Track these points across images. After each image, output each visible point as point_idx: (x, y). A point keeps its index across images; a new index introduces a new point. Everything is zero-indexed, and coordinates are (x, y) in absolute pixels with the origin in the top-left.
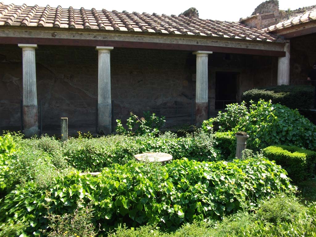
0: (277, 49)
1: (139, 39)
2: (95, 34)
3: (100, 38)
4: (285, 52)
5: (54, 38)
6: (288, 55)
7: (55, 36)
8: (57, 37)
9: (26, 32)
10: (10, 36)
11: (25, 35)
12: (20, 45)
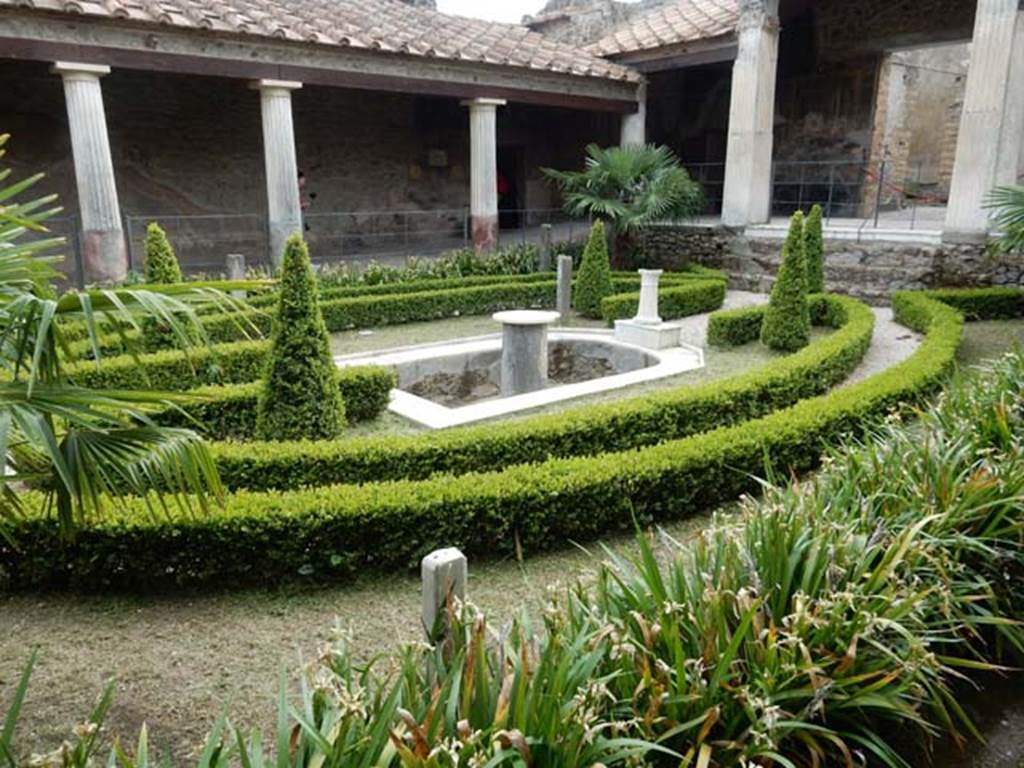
0: (624, 96)
1: (355, 66)
2: (255, 46)
3: (268, 59)
4: (637, 104)
5: (151, 50)
6: (642, 108)
7: (154, 47)
8: (159, 49)
9: (72, 28)
10: (24, 36)
11: (70, 38)
12: (61, 65)
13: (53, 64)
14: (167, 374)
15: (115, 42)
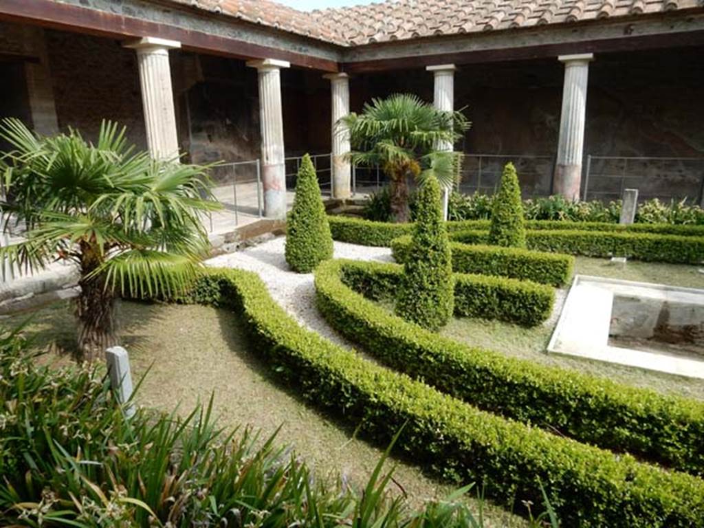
5: (628, 36)
7: (630, 33)
8: (634, 34)
9: (575, 31)
10: (545, 43)
11: (572, 39)
12: (561, 58)
13: (557, 58)
14: (468, 258)
15: (603, 35)
